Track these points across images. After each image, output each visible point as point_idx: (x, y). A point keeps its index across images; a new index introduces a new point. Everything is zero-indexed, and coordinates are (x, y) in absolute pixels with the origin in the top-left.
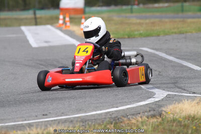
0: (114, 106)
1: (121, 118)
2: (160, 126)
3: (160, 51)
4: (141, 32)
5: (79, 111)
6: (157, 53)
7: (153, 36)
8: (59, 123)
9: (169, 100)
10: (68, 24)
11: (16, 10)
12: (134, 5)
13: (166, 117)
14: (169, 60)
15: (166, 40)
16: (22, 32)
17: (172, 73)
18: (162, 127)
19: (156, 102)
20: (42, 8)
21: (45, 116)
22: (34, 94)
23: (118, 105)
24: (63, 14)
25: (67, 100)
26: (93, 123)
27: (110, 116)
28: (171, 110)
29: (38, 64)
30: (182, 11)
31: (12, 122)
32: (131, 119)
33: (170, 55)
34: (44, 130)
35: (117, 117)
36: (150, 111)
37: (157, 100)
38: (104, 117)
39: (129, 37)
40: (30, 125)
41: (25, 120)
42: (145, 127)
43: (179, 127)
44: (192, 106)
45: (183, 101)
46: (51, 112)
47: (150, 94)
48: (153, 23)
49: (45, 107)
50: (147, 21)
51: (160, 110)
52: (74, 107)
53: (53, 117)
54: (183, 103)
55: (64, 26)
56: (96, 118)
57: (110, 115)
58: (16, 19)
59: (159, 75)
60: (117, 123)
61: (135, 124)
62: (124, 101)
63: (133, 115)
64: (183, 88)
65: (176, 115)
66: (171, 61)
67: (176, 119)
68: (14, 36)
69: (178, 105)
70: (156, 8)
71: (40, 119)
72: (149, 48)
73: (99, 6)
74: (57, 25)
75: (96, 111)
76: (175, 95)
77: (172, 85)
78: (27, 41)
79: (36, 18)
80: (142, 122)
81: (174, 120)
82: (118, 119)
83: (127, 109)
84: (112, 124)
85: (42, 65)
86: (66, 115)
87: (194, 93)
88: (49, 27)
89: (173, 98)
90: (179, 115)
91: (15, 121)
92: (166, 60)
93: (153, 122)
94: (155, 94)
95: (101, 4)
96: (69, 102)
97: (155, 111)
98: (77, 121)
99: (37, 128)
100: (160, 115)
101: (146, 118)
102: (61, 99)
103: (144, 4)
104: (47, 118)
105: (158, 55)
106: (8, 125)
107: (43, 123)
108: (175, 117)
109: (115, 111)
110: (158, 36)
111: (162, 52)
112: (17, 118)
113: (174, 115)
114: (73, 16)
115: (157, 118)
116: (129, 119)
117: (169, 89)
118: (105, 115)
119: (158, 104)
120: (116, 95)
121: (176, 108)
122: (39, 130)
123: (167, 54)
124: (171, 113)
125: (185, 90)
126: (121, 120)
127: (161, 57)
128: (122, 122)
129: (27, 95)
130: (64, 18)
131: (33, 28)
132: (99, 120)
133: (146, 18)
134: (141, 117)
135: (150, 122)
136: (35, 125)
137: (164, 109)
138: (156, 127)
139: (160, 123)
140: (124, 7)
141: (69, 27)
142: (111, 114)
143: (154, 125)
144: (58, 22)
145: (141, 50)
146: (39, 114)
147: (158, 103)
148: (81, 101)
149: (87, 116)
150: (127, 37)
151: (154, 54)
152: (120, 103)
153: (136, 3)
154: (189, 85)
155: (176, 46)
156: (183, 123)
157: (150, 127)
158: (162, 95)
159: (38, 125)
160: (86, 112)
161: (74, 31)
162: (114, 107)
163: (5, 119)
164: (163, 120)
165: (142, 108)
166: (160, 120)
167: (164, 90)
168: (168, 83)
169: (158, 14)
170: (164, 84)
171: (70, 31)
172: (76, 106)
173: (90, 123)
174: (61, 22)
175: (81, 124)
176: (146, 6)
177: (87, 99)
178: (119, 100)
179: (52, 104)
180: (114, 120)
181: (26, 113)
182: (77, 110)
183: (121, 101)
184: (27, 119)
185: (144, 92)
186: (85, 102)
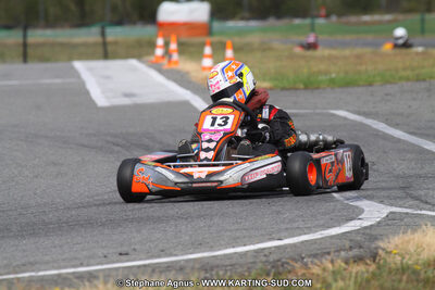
0: (274, 236)
1: (287, 263)
2: (373, 282)
3: (374, 119)
4: (333, 75)
5: (198, 246)
6: (368, 121)
7: (359, 86)
8: (153, 271)
9: (393, 224)
10: (175, 57)
11: (62, 27)
12: (319, 16)
13: (386, 261)
14: (393, 137)
15: (387, 95)
16: (76, 74)
17: (401, 167)
18: (377, 283)
19: (366, 228)
20: (119, 23)
21: (123, 257)
22: (101, 208)
23: (283, 234)
24: (164, 36)
25: (172, 222)
26: (229, 274)
27: (264, 259)
29: (108, 142)
30: (423, 31)
31: (54, 268)
32: (310, 266)
33: (396, 126)
35: (278, 261)
36: (351, 248)
37: (366, 224)
38: (250, 260)
39: (306, 88)
40: (91, 277)
41: (82, 265)
42: (341, 284)
43: (415, 284)
45: (424, 227)
46: (137, 247)
47: (351, 211)
48: (358, 57)
49: (125, 236)
50: (347, 52)
51: (373, 246)
52: (187, 238)
53: (141, 259)
54: (423, 231)
55: (165, 62)
56: (234, 261)
57: (265, 256)
58: (62, 45)
59: (371, 169)
60: (280, 274)
61: (318, 275)
62: (295, 225)
64: (424, 198)
65: (407, 257)
66: (399, 140)
67: (408, 268)
68: (58, 81)
69: (412, 237)
70: (366, 23)
71: (114, 262)
72: (348, 111)
73: (243, 19)
74: (152, 58)
75: (234, 247)
76: (407, 213)
77: (400, 193)
78: (87, 93)
79: (105, 44)
80: (334, 272)
81: (403, 269)
82: (282, 266)
83: (302, 242)
84: (268, 275)
85: (118, 145)
86: (171, 255)
88: (134, 62)
89: (402, 220)
90: (414, 259)
91: (60, 268)
92: (386, 137)
93: (357, 273)
94: (362, 211)
95: (246, 14)
96: (176, 226)
97: (364, 248)
98: (193, 268)
99: (106, 283)
100: (374, 257)
101: (343, 264)
102: (159, 220)
103: (340, 15)
104: (128, 261)
105: (370, 127)
106: (44, 276)
107: (120, 272)
108: (404, 261)
109: (278, 247)
110: (370, 85)
111: (379, 120)
112: (63, 260)
113: (403, 258)
114: (184, 39)
115: (367, 264)
116: (306, 264)
117: (392, 201)
118: (255, 257)
119: (370, 234)
120: (278, 212)
121: (408, 242)
122: (109, 286)
123: (388, 124)
124: (398, 254)
125: (427, 203)
126: (289, 268)
127: (375, 130)
128: (290, 272)
129: (85, 210)
130: (167, 44)
131: (100, 65)
132: (241, 266)
133: (344, 45)
134: (332, 262)
135: (351, 273)
136: (101, 275)
137: (381, 244)
138: (364, 284)
139: (373, 273)
140: (297, 21)
141: (177, 63)
142: (266, 252)
143: (359, 280)
144: (153, 53)
145: (333, 115)
146: (111, 251)
147: (368, 231)
148: (202, 224)
149: (214, 256)
150: (302, 86)
151: (361, 124)
152: (287, 229)
153: (323, 12)
155: (410, 107)
156: (422, 276)
157: (352, 283)
158: (377, 214)
159: (109, 276)
160: (212, 249)
161: (187, 73)
162: (273, 239)
163: (37, 263)
164: (379, 268)
165: (334, 241)
166: (373, 267)
167: (381, 202)
168: (391, 189)
169: (370, 38)
170: (383, 189)
171: (179, 72)
172: (191, 236)
173: (221, 273)
174: (159, 52)
175: (203, 275)
176: (344, 19)
177: (216, 220)
178: (283, 222)
179: (139, 231)
180: (273, 267)
181: (83, 250)
182: (192, 244)
183: (289, 226)
184: (85, 263)
185: (339, 206)
186: (210, 227)
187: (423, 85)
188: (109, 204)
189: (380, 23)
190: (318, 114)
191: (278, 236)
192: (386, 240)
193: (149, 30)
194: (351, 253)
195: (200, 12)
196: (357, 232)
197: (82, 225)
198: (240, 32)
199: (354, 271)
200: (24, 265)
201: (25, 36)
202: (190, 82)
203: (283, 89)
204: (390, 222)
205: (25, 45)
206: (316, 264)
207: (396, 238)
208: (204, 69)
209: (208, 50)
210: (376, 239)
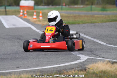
0: (57, 63)
1: (62, 71)
5: (38, 66)
7: (76, 24)
9: (89, 61)
10: (26, 15)
13: (89, 71)
14: (86, 38)
15: (84, 27)
18: (87, 77)
19: (82, 62)
20: (10, 6)
21: (18, 68)
24: (23, 9)
27: (56, 70)
28: (91, 67)
30: (91, 10)
32: (68, 71)
33: (87, 35)
34: (19, 76)
38: (52, 70)
40: (10, 73)
41: (7, 70)
43: (97, 77)
44: (103, 66)
45: (98, 62)
46: (21, 66)
47: (77, 57)
51: (85, 67)
52: (34, 64)
53: (22, 69)
54: (98, 63)
55: (23, 16)
56: (48, 70)
60: (61, 73)
63: (69, 69)
64: (96, 54)
65: (94, 70)
66: (88, 39)
67: (95, 73)
69: (95, 65)
70: (76, 8)
73: (43, 5)
74: (19, 15)
75: (47, 66)
76: (93, 58)
77: (90, 53)
79: (6, 11)
80: (75, 74)
83: (66, 65)
85: (13, 38)
86: (30, 68)
87: (103, 58)
88: (14, 16)
89: (91, 60)
90: (96, 70)
91: (1, 70)
94: (80, 58)
95: (43, 4)
96: (31, 60)
97: (82, 67)
98: (38, 72)
99: (14, 75)
100: (85, 70)
101: (77, 72)
102: (26, 58)
107: (18, 72)
109: (59, 67)
110: (79, 24)
112: (2, 68)
117: (88, 55)
120: (58, 57)
123: (85, 35)
124: (92, 69)
125: (97, 56)
128: (63, 73)
129: (6, 55)
130: (23, 12)
132: (50, 71)
134: (74, 71)
137: (87, 66)
139: (86, 74)
140: (57, 7)
141: (26, 17)
142: (56, 68)
146: (14, 66)
147: (83, 63)
148: (38, 60)
152: (61, 62)
153: (64, 4)
154: (100, 53)
155: (90, 30)
156: (98, 75)
160: (41, 66)
161: (29, 20)
164: (87, 72)
167: (86, 55)
168: (88, 52)
171: (27, 19)
173: (45, 73)
174: (21, 14)
175: (40, 73)
176: (70, 6)
177: (41, 59)
180: (58, 72)
181: (6, 66)
182: (36, 65)
183: (61, 61)
185: (74, 56)
186: (40, 61)
187: (93, 24)
188: (12, 54)
194: (79, 69)
195: (32, 3)
196: (80, 63)
198: (42, 9)
202: (30, 22)
204: (88, 61)
206: (70, 71)
208: (34, 18)
209: (35, 14)
210: (85, 65)
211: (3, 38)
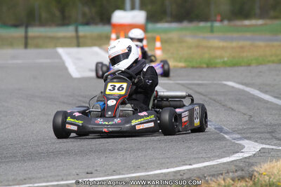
3: (252, 87)
4: (226, 59)
5: (137, 168)
6: (248, 89)
7: (241, 66)
9: (264, 156)
11: (50, 26)
12: (216, 21)
13: (259, 179)
14: (264, 100)
16: (59, 57)
17: (269, 119)
19: (245, 158)
20: (87, 24)
21: (89, 175)
23: (192, 162)
24: (116, 33)
25: (121, 153)
27: (180, 177)
28: (266, 170)
29: (80, 101)
31: (44, 182)
32: (210, 182)
33: (266, 92)
35: (190, 178)
36: (236, 171)
37: (246, 155)
38: (172, 178)
39: (209, 66)
41: (62, 180)
46: (98, 168)
47: (236, 147)
48: (242, 47)
49: (90, 161)
50: (234, 44)
51: (251, 169)
52: (131, 163)
53: (100, 177)
57: (181, 175)
59: (249, 120)
60: (190, 186)
62: (200, 156)
63: (213, 176)
65: (273, 177)
66: (267, 102)
67: (274, 184)
68: (48, 61)
69: (276, 164)
70: (246, 26)
71: (83, 178)
72: (235, 82)
73: (167, 22)
75: (160, 169)
76: (272, 149)
77: (268, 136)
78: (66, 69)
79: (78, 37)
81: (270, 185)
83: (205, 167)
84: (183, 186)
86: (120, 174)
88: (96, 49)
89: (269, 153)
90: (277, 178)
91: (48, 181)
92: (259, 100)
94: (243, 147)
95: (169, 19)
96: (123, 155)
97: (244, 171)
100: (251, 177)
101: (231, 181)
102: (112, 151)
103: (230, 20)
104: (92, 177)
105: (249, 93)
108: (271, 180)
109: (189, 170)
110: (249, 65)
111: (255, 89)
112: (50, 176)
113: (270, 178)
115: (247, 181)
116: (207, 181)
117: (263, 141)
118: (174, 176)
119: (248, 162)
120: (189, 147)
121: (273, 167)
123: (261, 91)
124: (267, 175)
128: (197, 186)
130: (117, 38)
131: (74, 51)
133: (232, 39)
134: (224, 180)
136: (75, 186)
137: (256, 169)
140: (202, 24)
142: (182, 173)
144: (109, 43)
145: (225, 85)
146: (81, 171)
147: (247, 160)
148: (140, 154)
149: (148, 175)
150: (205, 66)
151: (243, 91)
152: (195, 158)
153: (219, 18)
155: (275, 80)
158: (253, 149)
160: (146, 170)
162: (186, 165)
163: (34, 178)
164: (254, 184)
165: (225, 166)
166: (251, 183)
167: (256, 141)
168: (262, 133)
169: (248, 35)
170: (257, 133)
172: (133, 162)
176: (232, 23)
177: (149, 152)
178: (193, 154)
179: (99, 158)
181: (63, 170)
182: (134, 167)
183: (196, 156)
184: (65, 178)
185: (229, 144)
186: (145, 156)
189: (256, 26)
190: (215, 84)
191: (189, 163)
192: (259, 166)
193: (106, 29)
194: (236, 174)
196: (240, 160)
197: (62, 154)
198: (166, 31)
199: (238, 185)
200: (25, 179)
201: (26, 32)
203: (193, 67)
204: (261, 155)
205: (26, 38)
206: (214, 181)
207: (266, 165)
209: (145, 42)
210: (253, 165)
211: (64, 103)
